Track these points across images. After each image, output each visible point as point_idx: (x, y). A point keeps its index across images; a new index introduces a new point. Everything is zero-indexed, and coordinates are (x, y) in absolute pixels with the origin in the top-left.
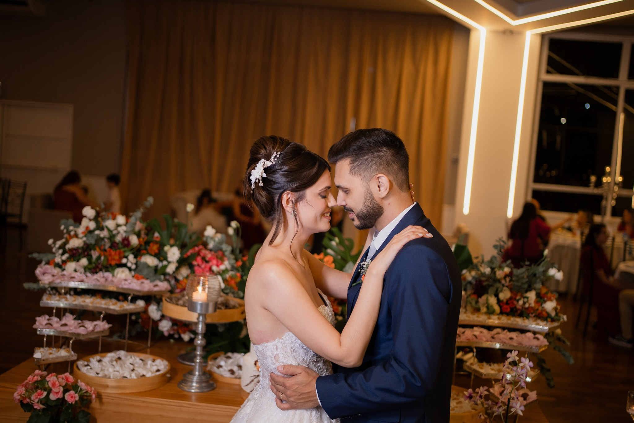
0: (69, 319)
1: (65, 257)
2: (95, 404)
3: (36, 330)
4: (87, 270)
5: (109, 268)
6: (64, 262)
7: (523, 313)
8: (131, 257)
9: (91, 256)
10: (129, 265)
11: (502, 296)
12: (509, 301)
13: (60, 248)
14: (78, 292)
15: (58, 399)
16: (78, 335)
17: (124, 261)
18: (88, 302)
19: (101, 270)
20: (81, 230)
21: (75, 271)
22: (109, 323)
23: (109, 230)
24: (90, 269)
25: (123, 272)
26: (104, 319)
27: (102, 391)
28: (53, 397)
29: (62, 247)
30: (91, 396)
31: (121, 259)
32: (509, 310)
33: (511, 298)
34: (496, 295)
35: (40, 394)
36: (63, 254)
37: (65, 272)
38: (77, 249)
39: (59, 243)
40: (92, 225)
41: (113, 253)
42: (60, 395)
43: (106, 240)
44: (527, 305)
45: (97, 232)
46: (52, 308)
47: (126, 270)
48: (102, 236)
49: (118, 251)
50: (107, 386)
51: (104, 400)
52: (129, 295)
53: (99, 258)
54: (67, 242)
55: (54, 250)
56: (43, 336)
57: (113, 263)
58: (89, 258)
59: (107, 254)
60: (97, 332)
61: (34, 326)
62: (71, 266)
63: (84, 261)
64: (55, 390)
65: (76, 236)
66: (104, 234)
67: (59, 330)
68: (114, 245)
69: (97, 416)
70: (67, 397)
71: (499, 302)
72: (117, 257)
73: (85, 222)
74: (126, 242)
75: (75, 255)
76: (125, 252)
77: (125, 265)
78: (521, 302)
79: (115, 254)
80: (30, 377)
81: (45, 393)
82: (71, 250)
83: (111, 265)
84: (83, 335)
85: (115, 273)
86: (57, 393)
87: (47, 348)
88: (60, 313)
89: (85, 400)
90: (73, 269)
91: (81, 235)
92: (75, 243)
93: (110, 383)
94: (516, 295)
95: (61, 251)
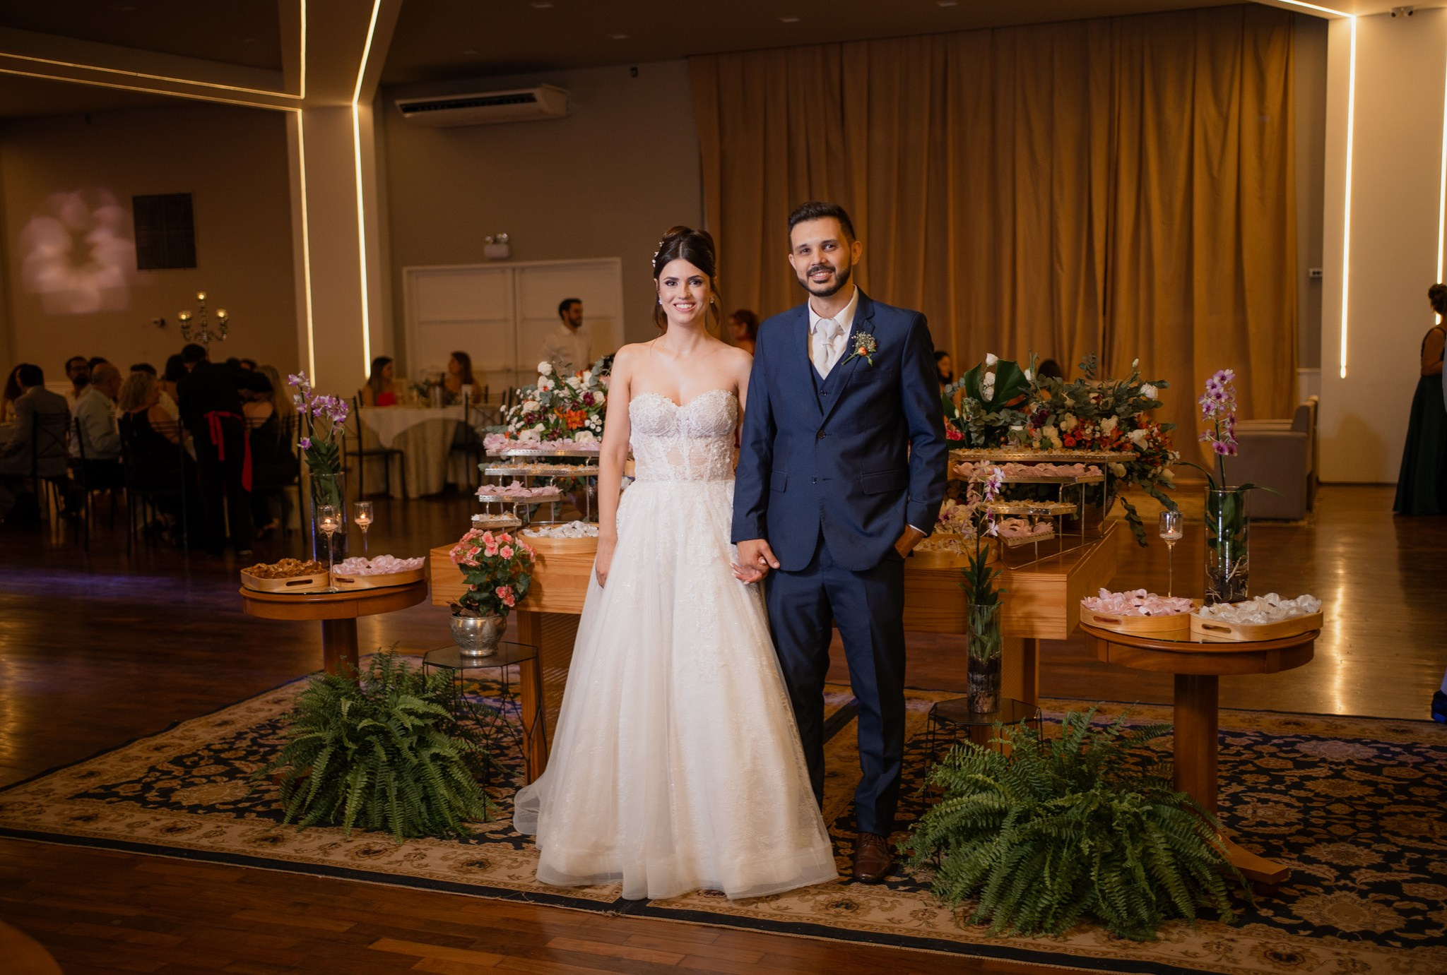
0: (516, 485)
1: (519, 426)
2: (538, 568)
3: (478, 496)
4: (544, 437)
5: (570, 433)
6: (519, 430)
7: (1093, 444)
8: (595, 418)
9: (548, 420)
10: (593, 427)
11: (1063, 425)
12: (1076, 432)
13: (513, 416)
14: (528, 460)
15: (494, 556)
16: (522, 498)
17: (587, 423)
18: (538, 469)
19: (561, 436)
20: (537, 393)
21: (531, 438)
22: (559, 486)
23: (570, 388)
24: (547, 435)
25: (585, 436)
26: (553, 483)
27: (544, 552)
28: (488, 553)
29: (517, 414)
30: (529, 556)
31: (583, 421)
32: (1074, 443)
33: (1076, 428)
34: (1056, 425)
35: (475, 551)
36: (519, 421)
37: (519, 442)
38: (531, 414)
39: (513, 410)
40: (551, 384)
41: (573, 414)
42: (495, 552)
43: (566, 400)
44: (1098, 435)
45: (556, 392)
46: (498, 477)
47: (590, 434)
48: (561, 395)
49: (579, 412)
50: (550, 547)
51: (547, 563)
52: (586, 458)
53: (557, 420)
54: (521, 409)
55: (508, 419)
56: (486, 503)
57: (575, 426)
58: (546, 423)
59: (566, 416)
60: (545, 497)
61: (476, 494)
62: (525, 434)
63: (540, 427)
64: (489, 545)
65: (533, 400)
66: (565, 393)
67: (501, 495)
68: (576, 407)
69: (541, 582)
70: (502, 553)
71: (1061, 434)
72: (578, 419)
73: (542, 381)
74: (588, 400)
75: (530, 421)
76: (588, 412)
77: (589, 429)
78: (1088, 431)
79: (576, 415)
80: (466, 535)
81: (480, 550)
82: (528, 415)
83: (572, 430)
84: (527, 498)
85: (576, 440)
86: (492, 549)
87: (490, 516)
88: (507, 481)
89: (524, 558)
90: (528, 437)
91: (538, 398)
92: (529, 406)
93: (555, 544)
94: (1083, 423)
95: (515, 419)
